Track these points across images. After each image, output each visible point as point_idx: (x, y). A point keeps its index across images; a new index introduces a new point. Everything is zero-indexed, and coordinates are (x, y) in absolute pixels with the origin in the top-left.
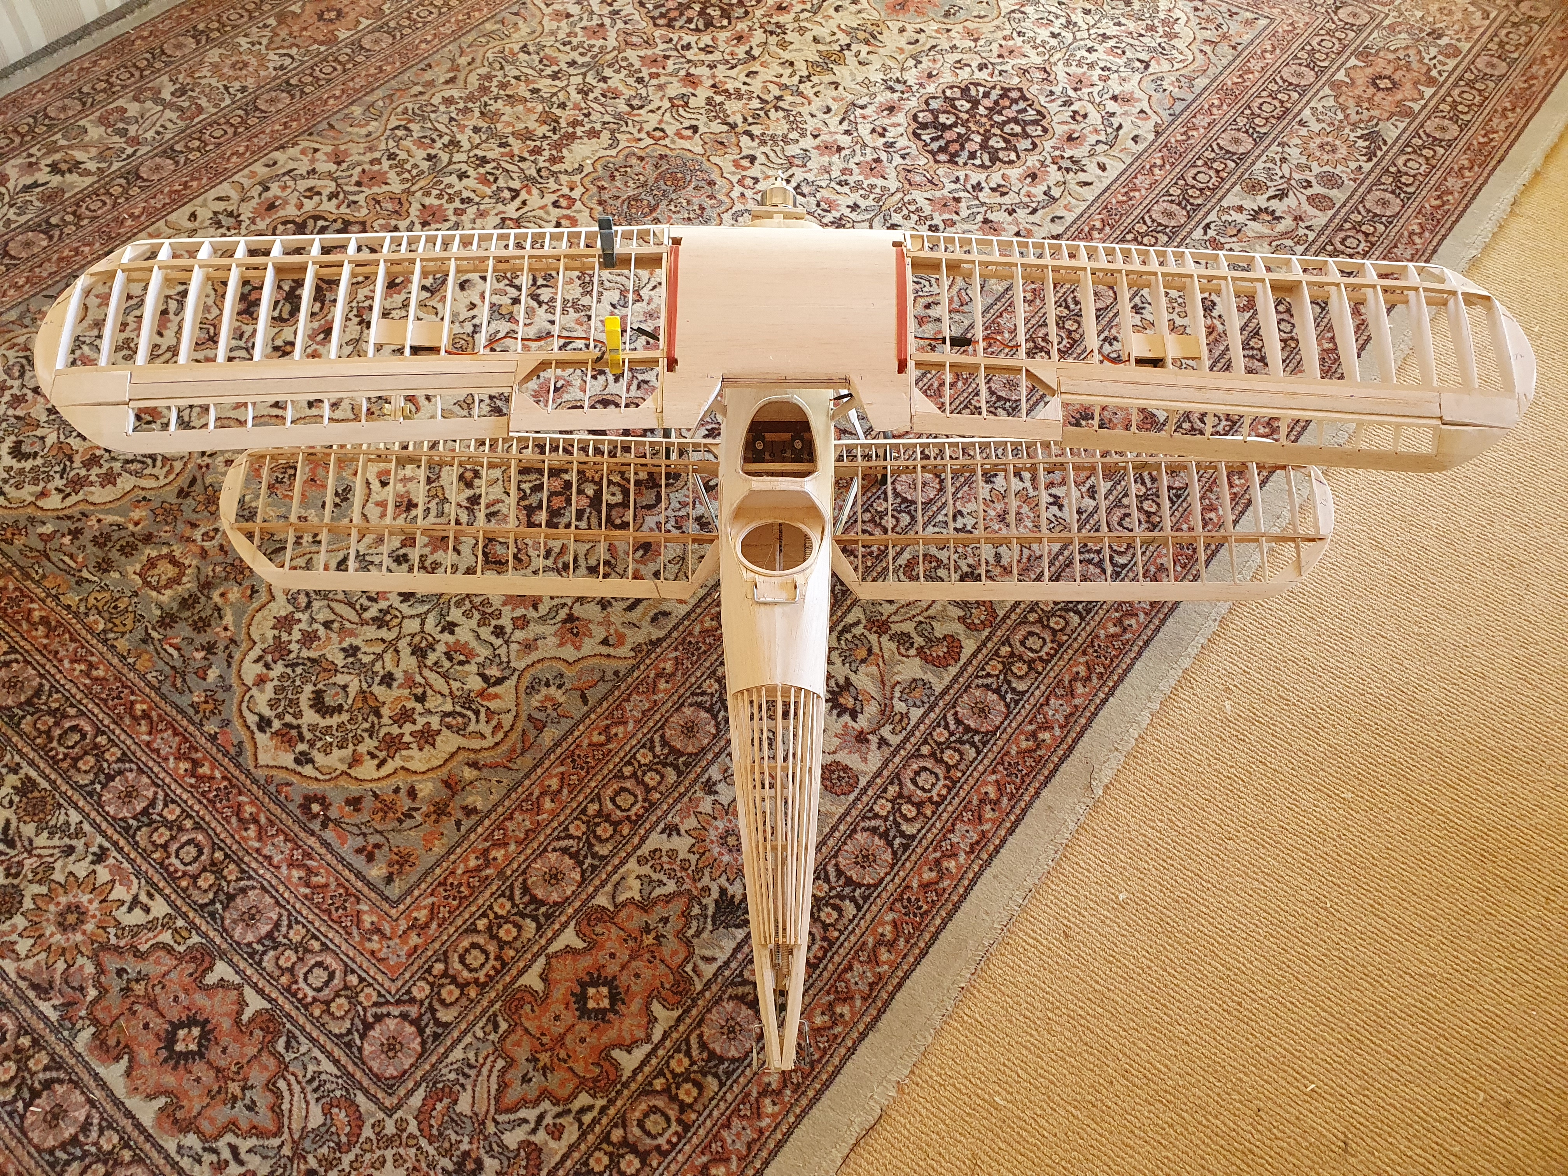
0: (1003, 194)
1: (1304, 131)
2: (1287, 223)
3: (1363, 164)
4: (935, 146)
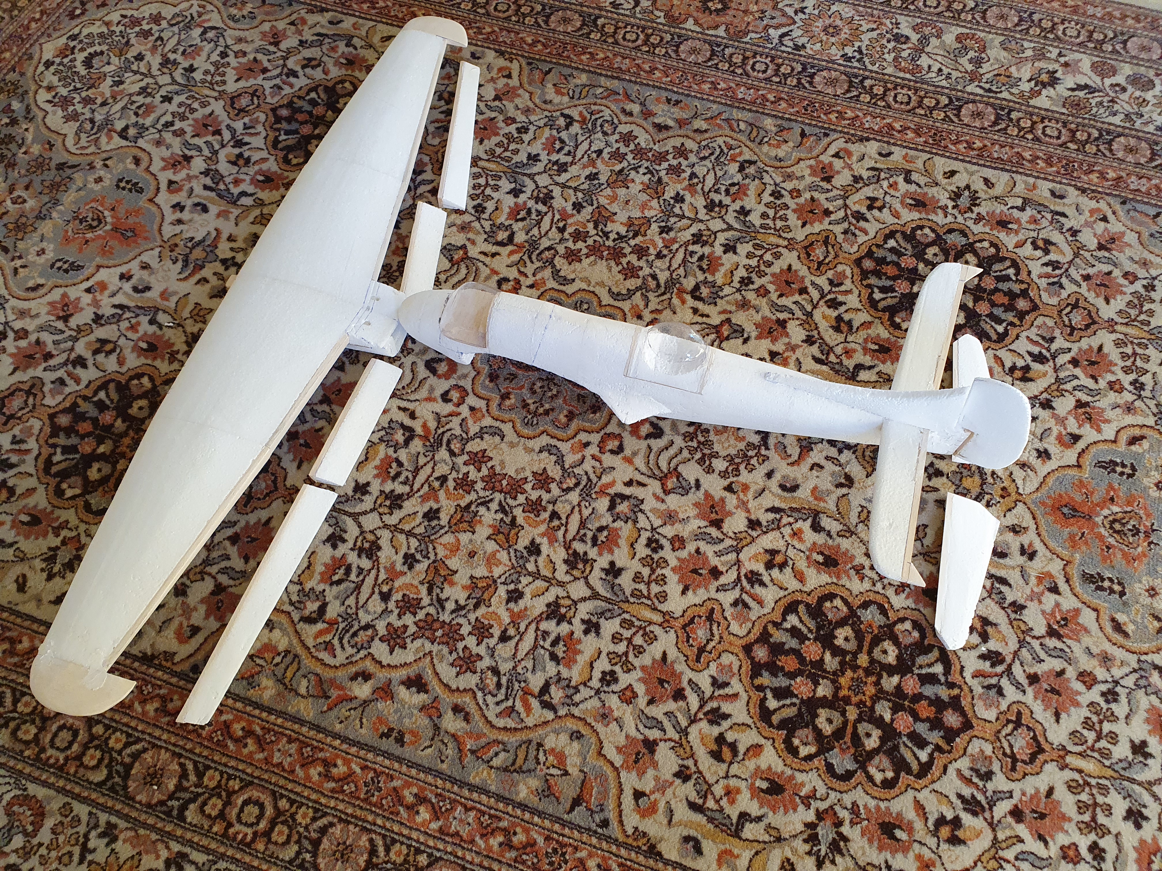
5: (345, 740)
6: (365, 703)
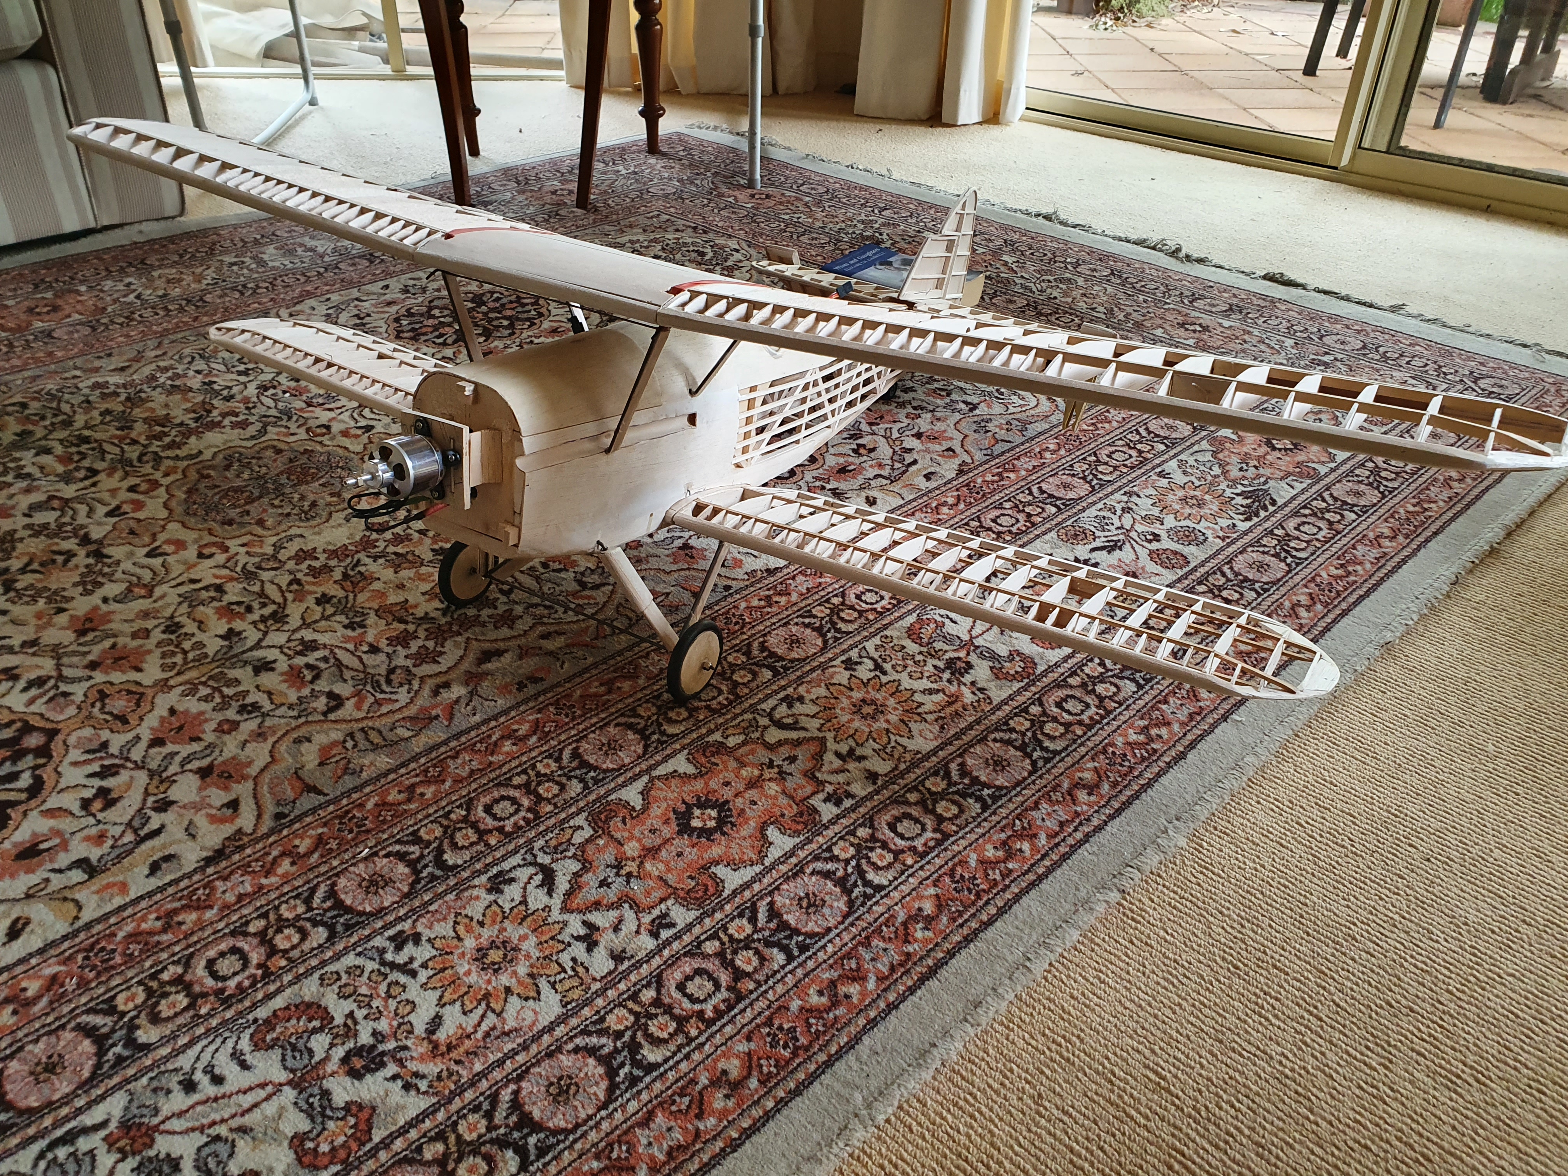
1: (1164, 482)
3: (1238, 523)
5: (495, 717)
6: (471, 693)
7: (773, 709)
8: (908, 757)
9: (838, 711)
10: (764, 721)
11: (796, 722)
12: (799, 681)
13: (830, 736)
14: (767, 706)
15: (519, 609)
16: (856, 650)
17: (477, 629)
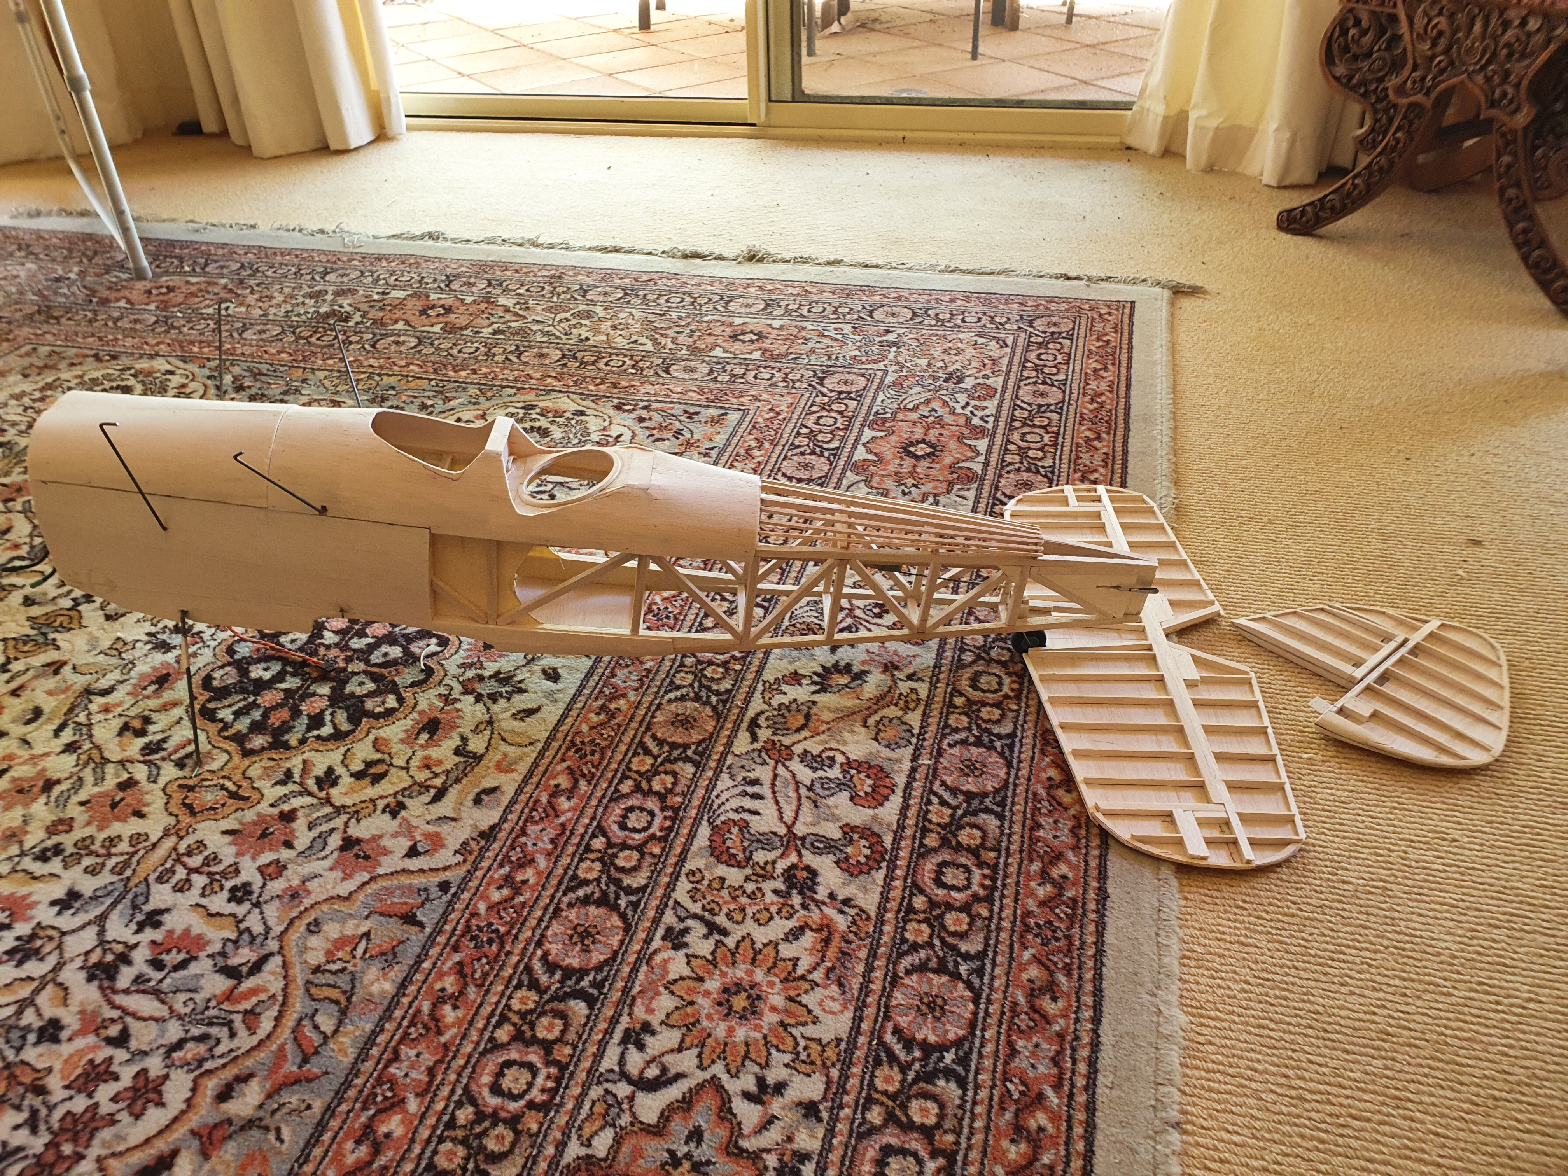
0: (377, 779)
2: (875, 681)
4: (243, 724)
7: (622, 1062)
8: (830, 1053)
9: (705, 1023)
10: (623, 1090)
11: (664, 1070)
12: (628, 999)
13: (718, 1069)
14: (609, 1061)
15: (155, 1065)
16: (669, 913)
17: (106, 1134)
